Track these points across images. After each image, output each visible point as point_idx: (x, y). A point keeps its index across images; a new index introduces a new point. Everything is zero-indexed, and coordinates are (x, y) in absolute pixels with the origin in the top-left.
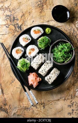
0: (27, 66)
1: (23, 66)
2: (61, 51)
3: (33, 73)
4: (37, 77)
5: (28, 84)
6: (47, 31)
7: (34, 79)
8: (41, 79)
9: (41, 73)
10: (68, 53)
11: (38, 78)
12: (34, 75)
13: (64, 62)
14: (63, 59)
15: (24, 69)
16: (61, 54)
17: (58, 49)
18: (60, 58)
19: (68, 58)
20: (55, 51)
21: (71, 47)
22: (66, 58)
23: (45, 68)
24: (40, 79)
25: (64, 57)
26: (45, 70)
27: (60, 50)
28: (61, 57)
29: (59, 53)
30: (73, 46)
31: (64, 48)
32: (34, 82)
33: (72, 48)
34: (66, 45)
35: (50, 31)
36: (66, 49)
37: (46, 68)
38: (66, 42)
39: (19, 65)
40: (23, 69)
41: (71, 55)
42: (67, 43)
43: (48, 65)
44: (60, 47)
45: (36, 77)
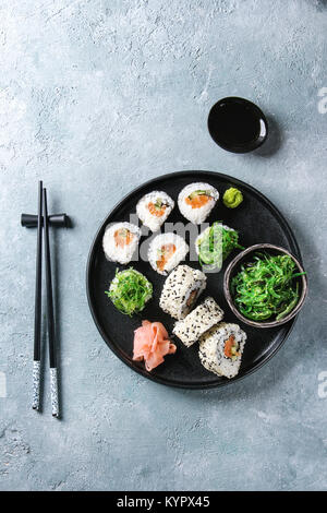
0: (139, 299)
1: (128, 295)
2: (262, 284)
3: (154, 324)
4: (164, 339)
5: (132, 354)
6: (230, 200)
7: (154, 344)
8: (175, 348)
9: (183, 338)
10: (286, 288)
11: (168, 344)
12: (155, 329)
13: (273, 318)
14: (272, 309)
15: (130, 307)
16: (264, 293)
17: (253, 277)
18: (261, 304)
19: (288, 302)
20: (242, 281)
21: (296, 266)
22: (279, 307)
23: (196, 324)
24: (171, 347)
25: (273, 301)
26: (197, 330)
27: (260, 279)
28: (265, 301)
29: (258, 290)
30: (301, 265)
31: (273, 273)
32: (151, 354)
33: (298, 271)
34: (279, 263)
35: (239, 199)
36: (280, 276)
37: (201, 325)
38: (275, 253)
39: (115, 289)
40: (126, 305)
41: (295, 295)
42: (282, 254)
43: (208, 315)
44: (259, 269)
45: (161, 340)
